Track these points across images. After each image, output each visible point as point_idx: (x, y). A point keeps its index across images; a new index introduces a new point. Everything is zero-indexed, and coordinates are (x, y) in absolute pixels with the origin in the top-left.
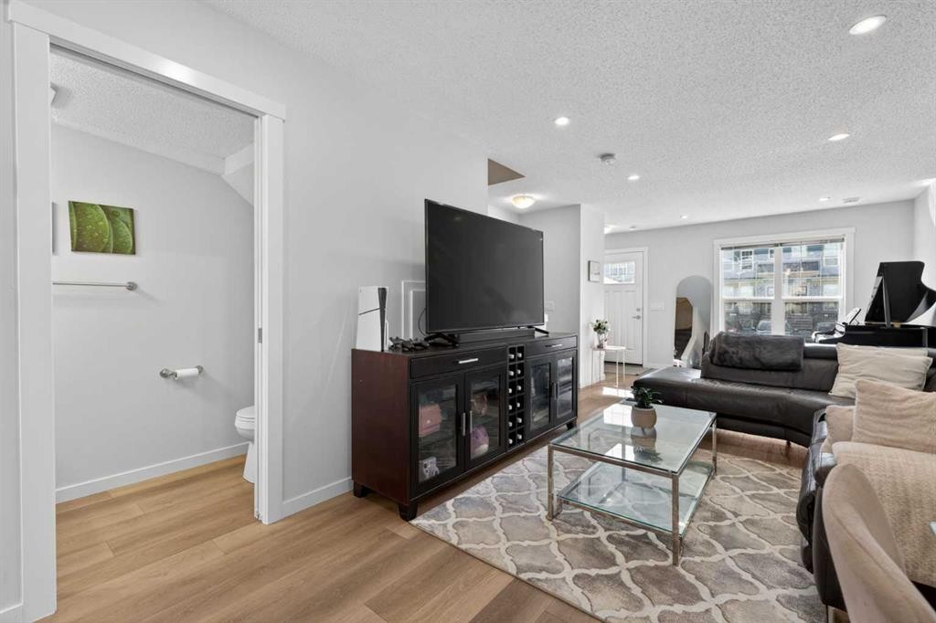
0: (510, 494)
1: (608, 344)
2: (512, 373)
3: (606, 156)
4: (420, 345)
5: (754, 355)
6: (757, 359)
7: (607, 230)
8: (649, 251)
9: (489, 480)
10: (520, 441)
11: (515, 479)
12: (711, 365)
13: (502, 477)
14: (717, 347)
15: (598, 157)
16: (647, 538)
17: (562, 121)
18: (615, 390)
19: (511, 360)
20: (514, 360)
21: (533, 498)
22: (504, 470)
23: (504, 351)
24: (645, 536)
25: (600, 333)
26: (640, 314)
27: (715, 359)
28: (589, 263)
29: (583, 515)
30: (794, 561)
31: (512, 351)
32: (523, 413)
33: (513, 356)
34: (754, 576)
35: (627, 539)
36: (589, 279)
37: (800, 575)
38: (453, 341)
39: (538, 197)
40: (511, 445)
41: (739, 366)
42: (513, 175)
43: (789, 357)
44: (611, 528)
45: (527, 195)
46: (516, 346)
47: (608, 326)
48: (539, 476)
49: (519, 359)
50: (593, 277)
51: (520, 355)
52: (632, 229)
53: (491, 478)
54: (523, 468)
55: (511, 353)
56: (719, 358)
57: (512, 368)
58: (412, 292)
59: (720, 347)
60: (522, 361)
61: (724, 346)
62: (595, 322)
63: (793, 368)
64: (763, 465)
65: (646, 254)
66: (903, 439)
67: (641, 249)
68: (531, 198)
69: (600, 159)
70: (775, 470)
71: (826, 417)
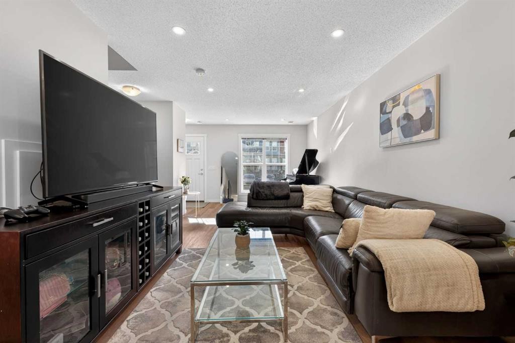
0: (149, 332)
1: (190, 191)
2: (141, 224)
3: (199, 70)
4: (36, 212)
5: (271, 193)
6: (273, 195)
7: (187, 121)
8: (207, 136)
9: (124, 326)
10: (147, 277)
11: (150, 314)
12: (252, 200)
13: (136, 318)
14: (255, 190)
15: (194, 69)
16: (262, 327)
17: (179, 31)
18: (195, 219)
19: (141, 213)
20: (142, 213)
21: (171, 328)
22: (137, 309)
23: (136, 205)
24: (260, 326)
25: (185, 184)
26: (202, 172)
27: (255, 196)
28: (178, 140)
29: (215, 327)
30: (328, 306)
31: (142, 205)
32: (149, 254)
33: (142, 210)
34: (323, 327)
35: (251, 334)
36: (178, 151)
37: (335, 314)
38: (79, 203)
39: (143, 90)
40: (141, 285)
41: (265, 198)
42: (128, 67)
43: (285, 192)
44: (238, 329)
45: (135, 86)
46: (145, 201)
47: (190, 180)
48: (169, 302)
49: (147, 211)
50: (180, 150)
51: (147, 208)
52: (199, 123)
53: (125, 323)
54: (152, 299)
55: (140, 207)
56: (257, 196)
57: (142, 220)
58: (18, 153)
59: (257, 189)
60: (149, 212)
61: (258, 188)
62: (182, 177)
63: (287, 197)
64: (284, 250)
65: (205, 138)
66: (385, 234)
67: (203, 135)
68: (139, 90)
69: (195, 71)
70: (290, 251)
71: (343, 226)
